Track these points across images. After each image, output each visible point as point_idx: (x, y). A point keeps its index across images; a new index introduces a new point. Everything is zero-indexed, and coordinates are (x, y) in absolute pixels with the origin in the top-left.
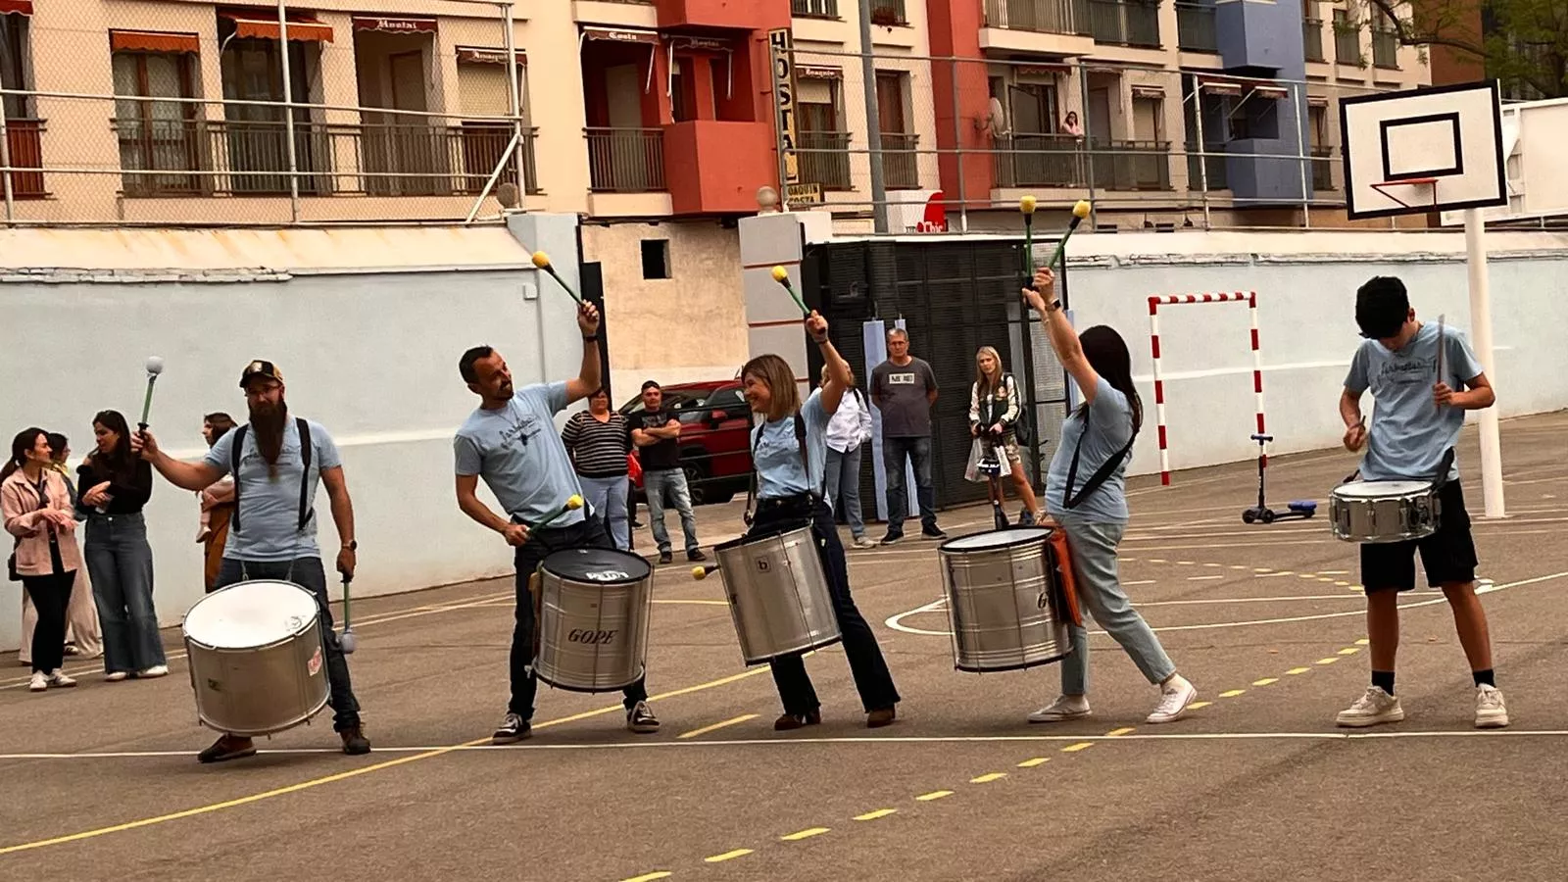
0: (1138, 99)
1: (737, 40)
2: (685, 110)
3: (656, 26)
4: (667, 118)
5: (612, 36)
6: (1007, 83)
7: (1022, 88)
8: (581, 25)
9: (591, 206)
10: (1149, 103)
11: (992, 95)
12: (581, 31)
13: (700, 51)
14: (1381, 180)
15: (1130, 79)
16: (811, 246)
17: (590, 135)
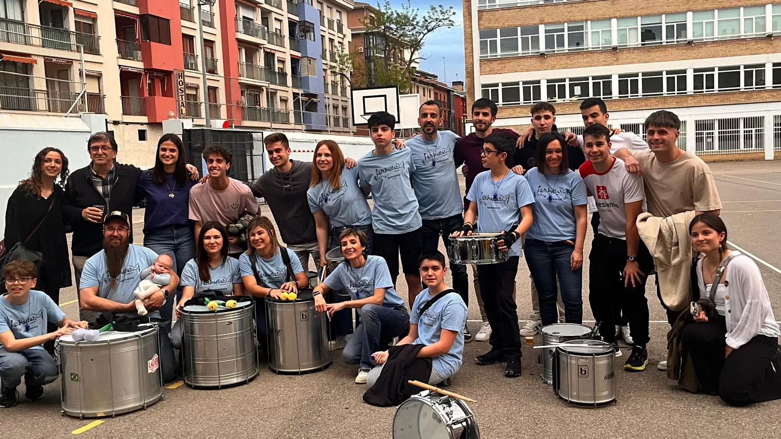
0: (281, 100)
1: (168, 74)
2: (152, 93)
3: (143, 68)
4: (146, 95)
5: (130, 70)
6: (246, 92)
7: (250, 94)
8: (120, 66)
9: (122, 119)
10: (284, 101)
11: (242, 95)
12: (120, 68)
13: (156, 77)
14: (363, 114)
15: (279, 94)
16: (185, 130)
17: (122, 98)
